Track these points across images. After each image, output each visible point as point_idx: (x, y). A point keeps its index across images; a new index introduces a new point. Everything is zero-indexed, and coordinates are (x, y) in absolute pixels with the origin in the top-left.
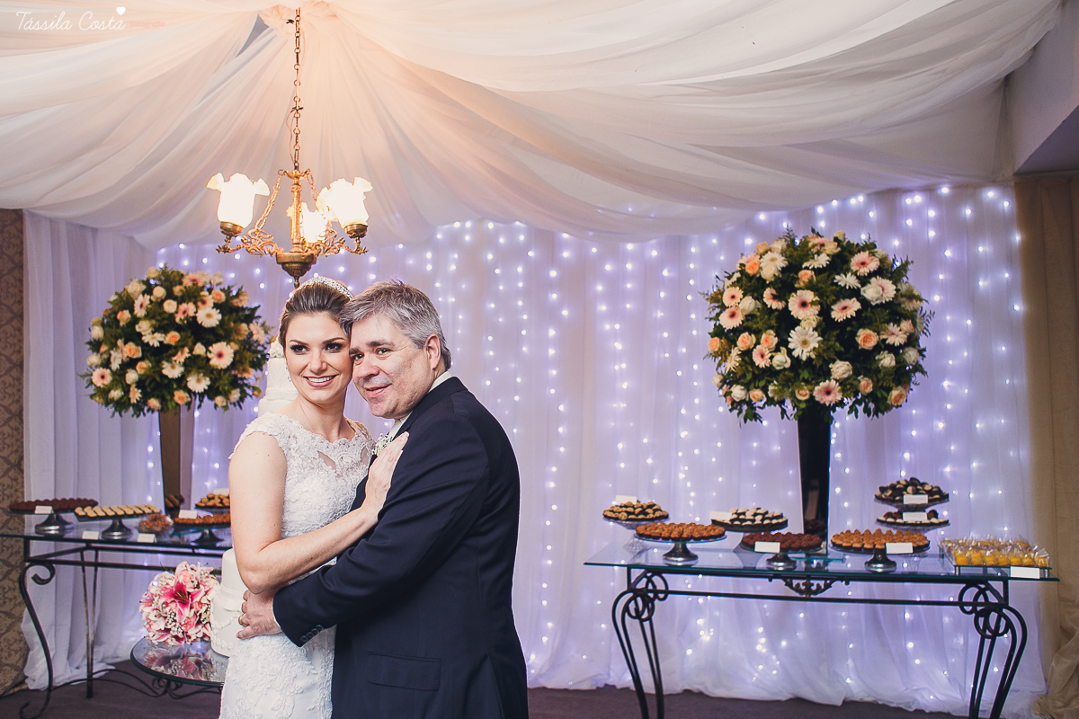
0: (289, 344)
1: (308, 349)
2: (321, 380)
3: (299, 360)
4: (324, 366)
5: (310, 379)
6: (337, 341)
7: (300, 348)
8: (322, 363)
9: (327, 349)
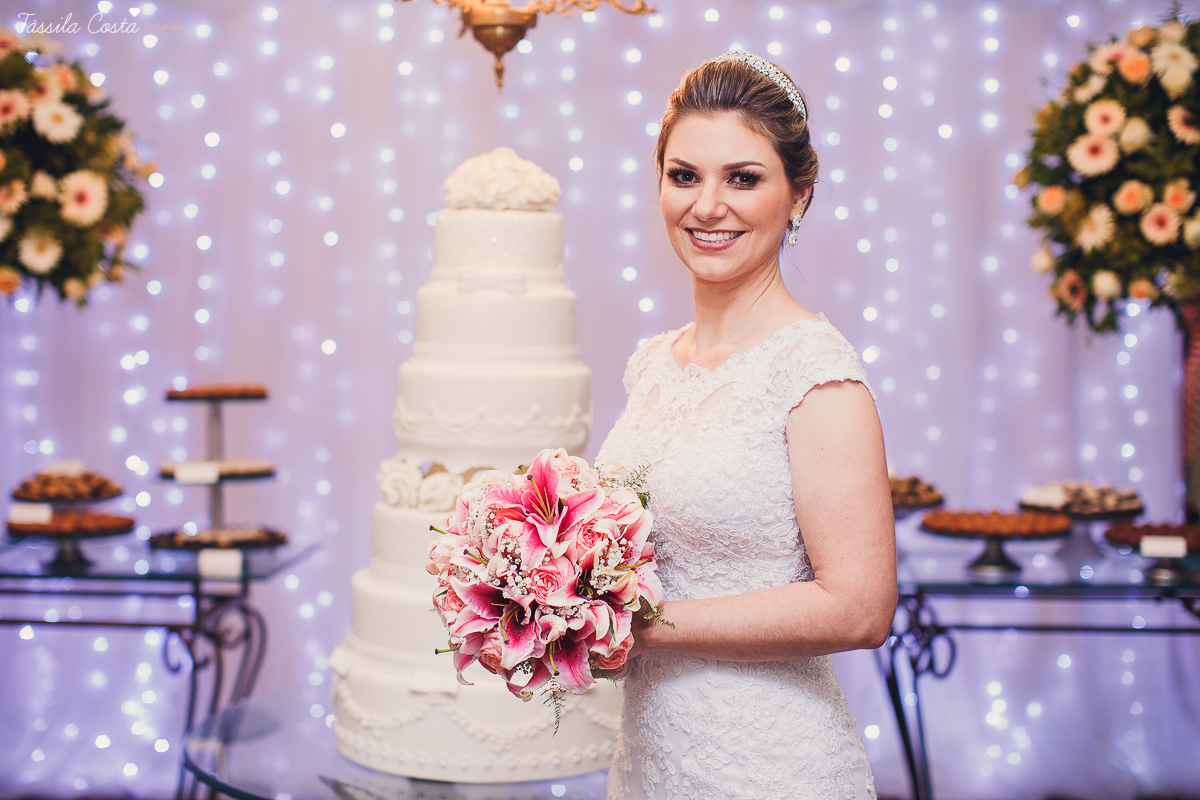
0: (668, 165)
1: (699, 179)
2: (713, 237)
3: (680, 197)
4: (721, 211)
5: (695, 233)
6: (751, 168)
7: (685, 175)
8: (718, 204)
9: (731, 180)
